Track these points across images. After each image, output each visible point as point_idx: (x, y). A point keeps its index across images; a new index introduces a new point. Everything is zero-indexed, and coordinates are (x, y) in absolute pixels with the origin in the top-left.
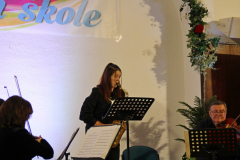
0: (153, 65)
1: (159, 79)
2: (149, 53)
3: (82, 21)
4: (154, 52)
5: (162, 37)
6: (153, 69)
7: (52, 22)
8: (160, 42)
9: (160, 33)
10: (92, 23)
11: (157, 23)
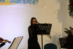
0: (57, 16)
1: (59, 21)
2: (56, 12)
3: (32, 2)
4: (57, 12)
5: (60, 7)
6: (57, 18)
7: (21, 3)
8: (59, 9)
9: (60, 6)
10: (35, 3)
11: (59, 3)
